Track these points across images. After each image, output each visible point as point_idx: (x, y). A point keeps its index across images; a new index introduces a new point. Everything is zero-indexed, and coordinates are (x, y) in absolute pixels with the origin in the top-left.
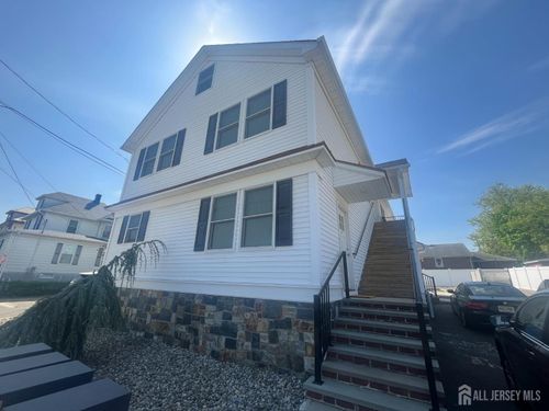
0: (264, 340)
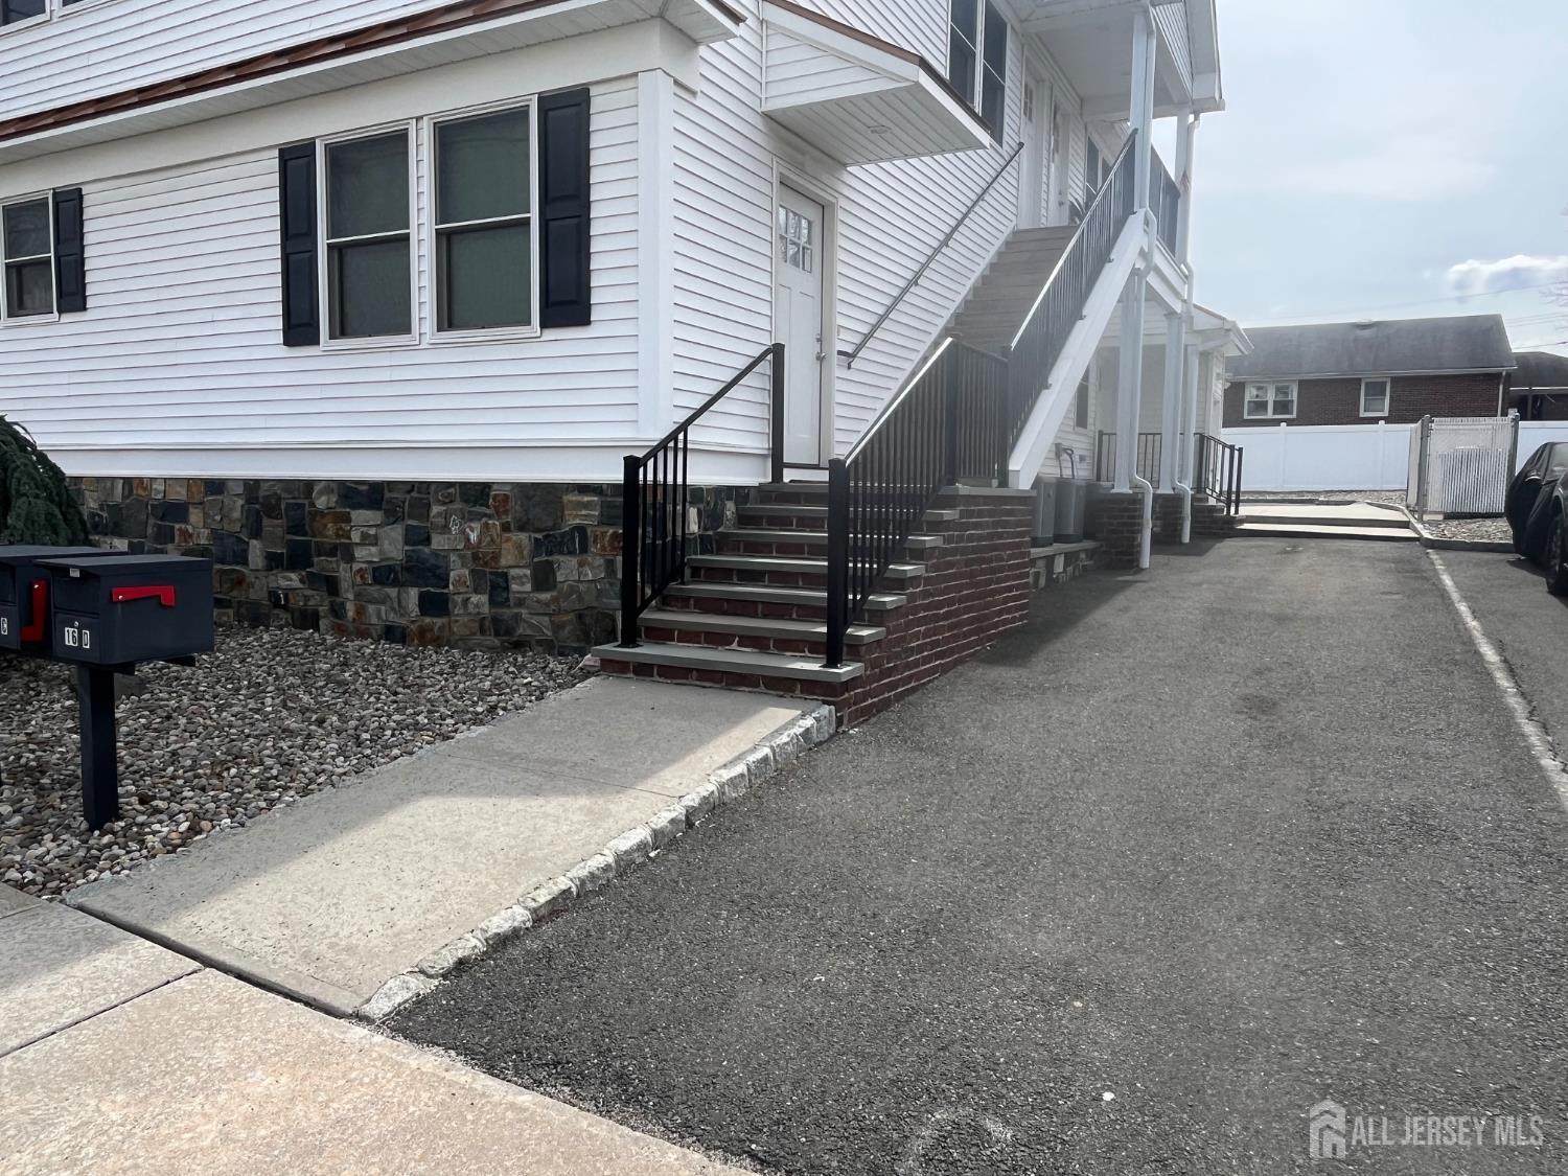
0: (521, 585)
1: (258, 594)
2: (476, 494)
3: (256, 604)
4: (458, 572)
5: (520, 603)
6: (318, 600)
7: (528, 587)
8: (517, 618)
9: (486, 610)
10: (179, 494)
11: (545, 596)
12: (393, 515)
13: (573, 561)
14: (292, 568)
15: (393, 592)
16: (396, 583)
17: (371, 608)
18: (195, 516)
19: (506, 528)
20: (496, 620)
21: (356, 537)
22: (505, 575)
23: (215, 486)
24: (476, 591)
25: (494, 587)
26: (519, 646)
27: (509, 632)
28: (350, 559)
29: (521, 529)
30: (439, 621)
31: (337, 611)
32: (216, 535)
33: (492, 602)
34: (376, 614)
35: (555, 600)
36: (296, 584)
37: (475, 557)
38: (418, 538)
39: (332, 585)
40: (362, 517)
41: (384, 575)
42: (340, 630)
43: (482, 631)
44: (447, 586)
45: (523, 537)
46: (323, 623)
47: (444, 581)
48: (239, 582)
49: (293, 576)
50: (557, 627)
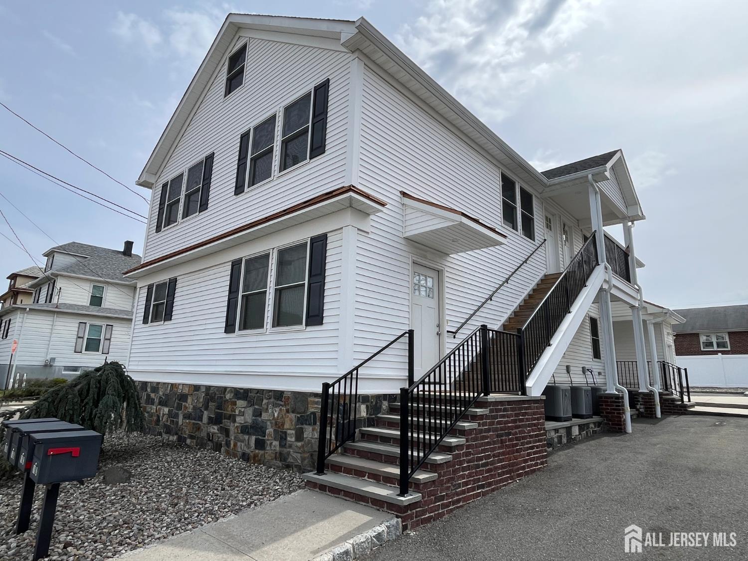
1: (203, 434)
2: (279, 395)
3: (202, 438)
4: (270, 430)
5: (290, 446)
6: (222, 438)
7: (293, 439)
8: (289, 453)
9: (278, 449)
10: (186, 391)
11: (299, 444)
12: (251, 404)
13: (310, 428)
14: (215, 424)
15: (246, 437)
16: (249, 434)
17: (239, 444)
18: (189, 400)
19: (288, 411)
20: (281, 453)
21: (237, 412)
22: (285, 433)
23: (197, 388)
24: (275, 439)
25: (281, 438)
26: (288, 467)
27: (285, 460)
28: (234, 421)
29: (293, 412)
30: (261, 452)
31: (228, 444)
32: (195, 408)
33: (281, 445)
34: (241, 447)
35: (303, 446)
36: (216, 431)
37: (276, 424)
38: (258, 414)
39: (226, 432)
40: (241, 403)
41: (245, 430)
42: (228, 453)
43: (276, 458)
44: (265, 436)
45: (292, 416)
46: (223, 449)
47: (264, 434)
48: (199, 428)
49: (216, 427)
50: (303, 459)
